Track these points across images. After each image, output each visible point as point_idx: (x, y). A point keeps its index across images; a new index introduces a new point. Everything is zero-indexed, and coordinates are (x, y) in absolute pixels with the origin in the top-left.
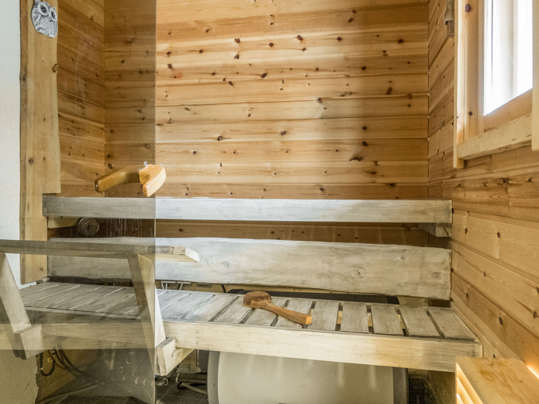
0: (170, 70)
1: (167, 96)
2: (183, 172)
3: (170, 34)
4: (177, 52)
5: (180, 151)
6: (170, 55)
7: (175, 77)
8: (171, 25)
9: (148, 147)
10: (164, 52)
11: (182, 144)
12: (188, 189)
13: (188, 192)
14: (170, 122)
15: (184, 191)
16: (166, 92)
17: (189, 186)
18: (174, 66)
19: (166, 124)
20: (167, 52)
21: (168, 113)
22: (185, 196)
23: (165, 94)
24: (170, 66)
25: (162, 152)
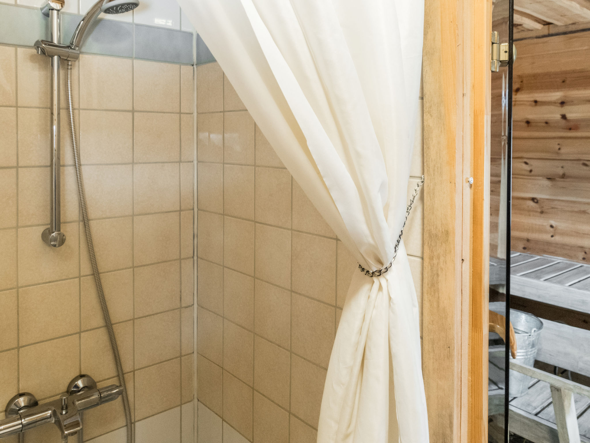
0: (564, 121)
1: (559, 149)
2: (579, 233)
3: (564, 82)
4: (572, 102)
5: (576, 210)
6: (564, 105)
7: (570, 129)
8: (566, 73)
9: (536, 201)
10: (556, 102)
11: (580, 203)
12: (585, 253)
13: (585, 256)
14: (564, 176)
15: (581, 255)
16: (559, 144)
17: (587, 250)
18: (569, 116)
19: (558, 179)
20: (560, 101)
21: (560, 168)
22: (581, 260)
23: (558, 147)
24: (564, 117)
25: (553, 208)
